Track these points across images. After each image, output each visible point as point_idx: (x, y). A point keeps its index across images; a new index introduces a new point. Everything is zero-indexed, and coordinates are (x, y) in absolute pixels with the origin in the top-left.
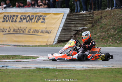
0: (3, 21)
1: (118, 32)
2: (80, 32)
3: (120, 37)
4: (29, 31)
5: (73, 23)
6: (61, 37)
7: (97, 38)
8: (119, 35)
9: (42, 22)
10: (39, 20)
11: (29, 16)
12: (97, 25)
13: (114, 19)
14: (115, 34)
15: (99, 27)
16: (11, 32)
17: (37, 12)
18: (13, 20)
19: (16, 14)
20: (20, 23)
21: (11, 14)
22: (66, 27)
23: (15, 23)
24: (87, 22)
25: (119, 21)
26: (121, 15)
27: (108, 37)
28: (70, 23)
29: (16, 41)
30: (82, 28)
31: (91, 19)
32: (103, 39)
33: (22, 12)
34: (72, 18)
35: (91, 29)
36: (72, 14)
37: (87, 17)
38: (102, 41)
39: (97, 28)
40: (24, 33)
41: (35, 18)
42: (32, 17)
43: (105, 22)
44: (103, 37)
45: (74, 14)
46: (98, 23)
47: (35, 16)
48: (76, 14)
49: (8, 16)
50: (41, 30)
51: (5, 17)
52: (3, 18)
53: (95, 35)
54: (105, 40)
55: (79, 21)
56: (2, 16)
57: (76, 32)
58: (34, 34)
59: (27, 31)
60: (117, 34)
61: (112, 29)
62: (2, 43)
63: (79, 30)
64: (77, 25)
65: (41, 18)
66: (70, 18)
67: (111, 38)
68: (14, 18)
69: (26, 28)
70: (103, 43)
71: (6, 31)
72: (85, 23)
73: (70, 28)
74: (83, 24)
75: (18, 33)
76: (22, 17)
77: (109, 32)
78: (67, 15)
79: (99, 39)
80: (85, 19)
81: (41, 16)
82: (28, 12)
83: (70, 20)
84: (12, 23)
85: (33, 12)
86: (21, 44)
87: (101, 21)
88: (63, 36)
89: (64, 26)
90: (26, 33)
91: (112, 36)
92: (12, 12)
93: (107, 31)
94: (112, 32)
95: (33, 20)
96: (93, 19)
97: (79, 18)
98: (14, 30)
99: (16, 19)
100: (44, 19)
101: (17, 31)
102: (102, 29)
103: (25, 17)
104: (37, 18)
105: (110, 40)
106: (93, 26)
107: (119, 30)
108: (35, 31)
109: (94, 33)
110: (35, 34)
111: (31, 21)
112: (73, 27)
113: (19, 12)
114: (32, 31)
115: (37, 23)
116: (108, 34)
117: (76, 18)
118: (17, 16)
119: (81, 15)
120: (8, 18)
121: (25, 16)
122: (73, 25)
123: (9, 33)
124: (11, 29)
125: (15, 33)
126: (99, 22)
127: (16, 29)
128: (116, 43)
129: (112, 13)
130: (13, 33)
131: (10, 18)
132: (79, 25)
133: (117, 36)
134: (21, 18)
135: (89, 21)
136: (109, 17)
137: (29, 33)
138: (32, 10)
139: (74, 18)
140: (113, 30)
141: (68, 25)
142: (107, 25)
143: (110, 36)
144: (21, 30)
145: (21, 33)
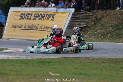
0: (20, 19)
1: (115, 30)
2: (83, 29)
3: (117, 34)
4: (41, 27)
5: (78, 21)
6: (66, 33)
7: (97, 34)
8: (116, 32)
9: (52, 20)
10: (49, 18)
11: (41, 14)
12: (99, 23)
13: (113, 18)
14: (113, 32)
15: (100, 25)
16: (27, 28)
17: (48, 11)
18: (28, 18)
19: (31, 13)
20: (34, 20)
21: (27, 13)
22: (71, 24)
23: (30, 20)
24: (90, 21)
25: (117, 20)
26: (119, 14)
27: (107, 34)
28: (74, 21)
29: (30, 36)
30: (85, 25)
31: (93, 18)
32: (102, 35)
33: (36, 11)
34: (77, 17)
35: (93, 27)
36: (77, 13)
37: (90, 16)
38: (101, 37)
39: (98, 26)
40: (37, 29)
41: (46, 16)
42: (44, 16)
43: (105, 21)
44: (102, 34)
45: (79, 14)
46: (99, 22)
47: (46, 14)
48: (80, 13)
49: (24, 14)
50: (50, 27)
51: (22, 15)
52: (20, 16)
53: (96, 31)
54: (104, 36)
55: (83, 19)
56: (20, 14)
57: (80, 29)
58: (44, 30)
59: (39, 27)
60: (114, 31)
61: (110, 26)
62: (19, 38)
63: (83, 28)
64: (81, 23)
65: (51, 16)
66: (75, 17)
67: (109, 34)
68: (29, 16)
69: (39, 25)
70: (101, 39)
71: (22, 28)
72: (88, 21)
73: (74, 25)
74: (87, 22)
75: (32, 29)
76: (36, 16)
77: (107, 29)
78: (72, 14)
79: (98, 35)
80: (88, 18)
81: (51, 15)
82: (41, 11)
83: (75, 19)
84: (28, 20)
85: (45, 11)
86: (33, 39)
87: (102, 19)
88: (69, 32)
89: (69, 23)
90: (39, 29)
91: (110, 33)
92: (27, 10)
93: (106, 29)
94: (111, 29)
95: (44, 18)
96: (96, 18)
97: (83, 17)
98: (29, 27)
99: (31, 17)
100: (53, 17)
101: (31, 28)
102: (103, 27)
103: (38, 16)
104: (48, 16)
105: (108, 36)
106: (95, 24)
107: (117, 28)
108: (46, 28)
109: (95, 30)
110: (46, 30)
111: (42, 19)
112: (77, 24)
113: (33, 11)
114: (43, 27)
115: (47, 21)
116: (107, 31)
117: (80, 17)
118: (32, 14)
119: (85, 14)
120: (24, 15)
121: (38, 14)
122: (77, 23)
123: (25, 29)
124: (26, 26)
125: (29, 29)
126: (100, 20)
127: (30, 25)
128: (113, 39)
129: (112, 13)
130: (28, 29)
131: (26, 16)
132: (83, 23)
133: (114, 33)
134: (34, 16)
135: (92, 20)
136: (109, 16)
137: (41, 29)
138: (44, 9)
139: (78, 17)
140: (111, 28)
141: (73, 23)
142: (107, 23)
143: (108, 32)
144: (35, 26)
145: (34, 29)
